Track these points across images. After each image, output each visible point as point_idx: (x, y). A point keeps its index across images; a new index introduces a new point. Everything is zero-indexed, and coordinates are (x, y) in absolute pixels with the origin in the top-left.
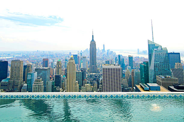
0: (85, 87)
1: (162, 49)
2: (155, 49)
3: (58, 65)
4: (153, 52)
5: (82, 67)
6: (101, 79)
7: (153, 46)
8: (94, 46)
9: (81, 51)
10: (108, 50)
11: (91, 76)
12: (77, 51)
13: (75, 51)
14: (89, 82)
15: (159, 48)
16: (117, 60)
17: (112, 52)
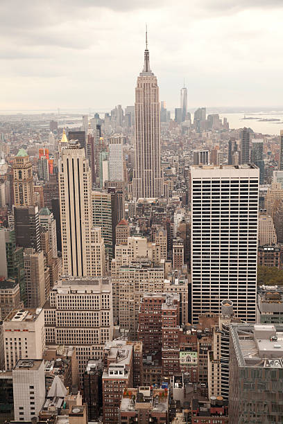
0: (127, 248)
5: (105, 178)
6: (178, 217)
8: (152, 97)
9: (97, 116)
10: (200, 113)
11: (142, 208)
12: (78, 116)
13: (72, 116)
14: (138, 229)
16: (236, 149)
17: (214, 118)
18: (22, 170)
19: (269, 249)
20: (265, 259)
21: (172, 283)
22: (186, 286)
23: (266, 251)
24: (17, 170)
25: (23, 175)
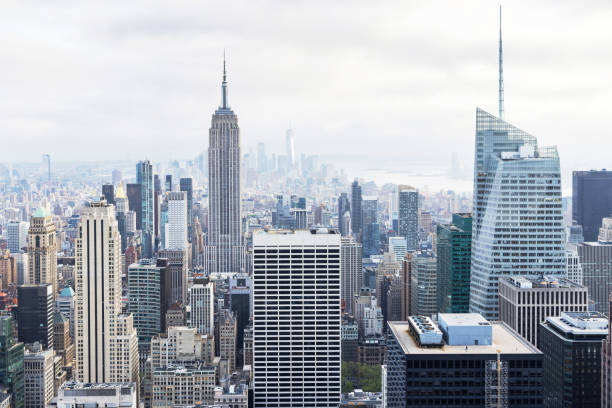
0: (167, 342)
1: (536, 155)
2: (505, 155)
3: (38, 238)
4: (496, 168)
5: (167, 246)
7: (500, 139)
8: (232, 140)
15: (526, 152)
16: (347, 208)
18: (41, 236)
19: (372, 342)
20: (368, 355)
21: (226, 391)
22: (245, 395)
23: (368, 345)
24: (34, 236)
25: (41, 241)
